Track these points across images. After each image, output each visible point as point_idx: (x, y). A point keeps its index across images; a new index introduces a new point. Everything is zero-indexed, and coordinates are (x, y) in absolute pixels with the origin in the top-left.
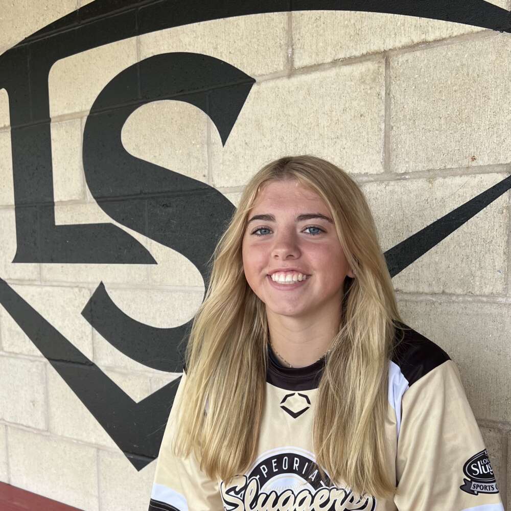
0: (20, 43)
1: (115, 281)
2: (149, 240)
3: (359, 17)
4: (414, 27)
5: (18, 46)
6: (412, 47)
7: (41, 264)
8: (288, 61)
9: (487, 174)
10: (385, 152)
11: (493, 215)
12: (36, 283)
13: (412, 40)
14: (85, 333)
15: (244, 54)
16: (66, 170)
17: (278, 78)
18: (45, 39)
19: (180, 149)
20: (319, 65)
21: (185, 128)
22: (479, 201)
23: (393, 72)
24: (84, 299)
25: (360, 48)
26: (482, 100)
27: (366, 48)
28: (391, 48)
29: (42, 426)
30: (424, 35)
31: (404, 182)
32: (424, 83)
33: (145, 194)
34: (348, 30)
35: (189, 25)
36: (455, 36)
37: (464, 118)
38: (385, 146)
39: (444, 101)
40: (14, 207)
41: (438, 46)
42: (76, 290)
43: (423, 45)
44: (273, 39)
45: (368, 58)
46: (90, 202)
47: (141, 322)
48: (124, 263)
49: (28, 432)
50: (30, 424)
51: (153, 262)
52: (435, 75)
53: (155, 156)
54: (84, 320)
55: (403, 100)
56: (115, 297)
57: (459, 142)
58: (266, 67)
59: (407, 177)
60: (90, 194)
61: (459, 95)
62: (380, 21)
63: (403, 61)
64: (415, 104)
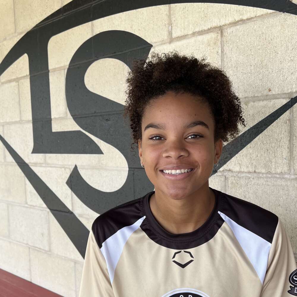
1: (83, 164)
2: (99, 140)
3: (206, 6)
4: (235, 11)
6: (235, 23)
7: (45, 154)
8: (169, 34)
9: (277, 100)
11: (281, 124)
12: (44, 165)
13: (235, 19)
15: (146, 31)
16: (57, 100)
17: (164, 44)
19: (114, 87)
20: (186, 36)
22: (273, 116)
23: (225, 39)
24: (67, 175)
25: (207, 25)
26: (274, 54)
27: (210, 25)
28: (224, 24)
30: (241, 16)
32: (242, 44)
33: (97, 113)
34: (200, 14)
36: (258, 16)
37: (264, 65)
39: (253, 55)
40: (32, 121)
41: (249, 22)
42: (63, 169)
43: (241, 22)
44: (161, 21)
45: (211, 30)
46: (69, 118)
47: (96, 188)
48: (87, 153)
49: (40, 251)
50: (41, 247)
52: (247, 40)
54: (67, 187)
55: (230, 56)
57: (262, 80)
58: (158, 37)
60: (69, 113)
61: (261, 52)
62: (217, 8)
63: (230, 32)
64: (237, 58)
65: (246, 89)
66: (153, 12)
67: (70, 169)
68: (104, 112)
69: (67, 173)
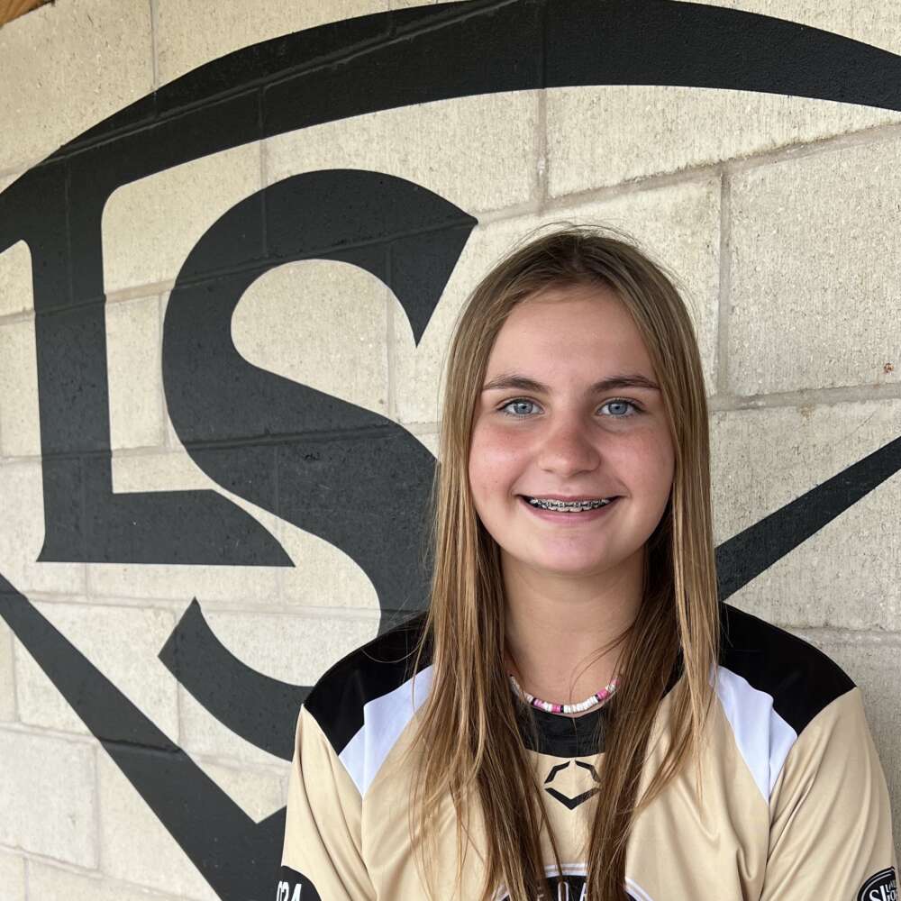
0: (52, 156)
1: (219, 597)
2: (281, 522)
3: (672, 97)
4: (776, 114)
5: (47, 162)
6: (773, 154)
7: (88, 564)
8: (538, 185)
10: (718, 355)
12: (80, 599)
13: (773, 140)
14: (165, 692)
15: (456, 172)
16: (132, 390)
17: (520, 215)
18: (96, 148)
19: (337, 351)
20: (597, 190)
21: (347, 311)
23: (736, 202)
24: (162, 630)
25: (674, 156)
27: (686, 157)
28: (732, 156)
29: (88, 861)
30: (796, 129)
31: (754, 413)
32: (796, 222)
33: (274, 435)
34: (650, 123)
35: (355, 117)
36: (857, 132)
37: (871, 289)
38: (718, 344)
39: (832, 256)
40: (40, 459)
41: (823, 150)
42: (150, 613)
43: (794, 150)
44: (510, 141)
45: (688, 175)
46: (174, 452)
47: (266, 673)
48: (234, 564)
49: (64, 871)
50: (68, 857)
51: (288, 562)
52: (816, 207)
53: (292, 366)
54: (163, 669)
55: (754, 257)
56: (218, 625)
57: (861, 336)
58: (497, 195)
59: (760, 404)
60: (176, 436)
61: (861, 244)
62: (712, 105)
63: (755, 181)
64: (777, 264)
65: (805, 364)
66: (481, 113)
67: (173, 612)
68: (297, 434)
69: (163, 625)
